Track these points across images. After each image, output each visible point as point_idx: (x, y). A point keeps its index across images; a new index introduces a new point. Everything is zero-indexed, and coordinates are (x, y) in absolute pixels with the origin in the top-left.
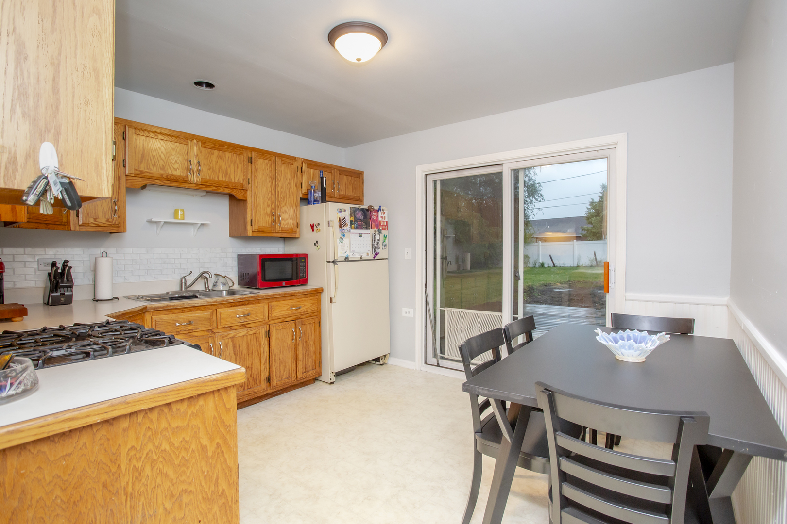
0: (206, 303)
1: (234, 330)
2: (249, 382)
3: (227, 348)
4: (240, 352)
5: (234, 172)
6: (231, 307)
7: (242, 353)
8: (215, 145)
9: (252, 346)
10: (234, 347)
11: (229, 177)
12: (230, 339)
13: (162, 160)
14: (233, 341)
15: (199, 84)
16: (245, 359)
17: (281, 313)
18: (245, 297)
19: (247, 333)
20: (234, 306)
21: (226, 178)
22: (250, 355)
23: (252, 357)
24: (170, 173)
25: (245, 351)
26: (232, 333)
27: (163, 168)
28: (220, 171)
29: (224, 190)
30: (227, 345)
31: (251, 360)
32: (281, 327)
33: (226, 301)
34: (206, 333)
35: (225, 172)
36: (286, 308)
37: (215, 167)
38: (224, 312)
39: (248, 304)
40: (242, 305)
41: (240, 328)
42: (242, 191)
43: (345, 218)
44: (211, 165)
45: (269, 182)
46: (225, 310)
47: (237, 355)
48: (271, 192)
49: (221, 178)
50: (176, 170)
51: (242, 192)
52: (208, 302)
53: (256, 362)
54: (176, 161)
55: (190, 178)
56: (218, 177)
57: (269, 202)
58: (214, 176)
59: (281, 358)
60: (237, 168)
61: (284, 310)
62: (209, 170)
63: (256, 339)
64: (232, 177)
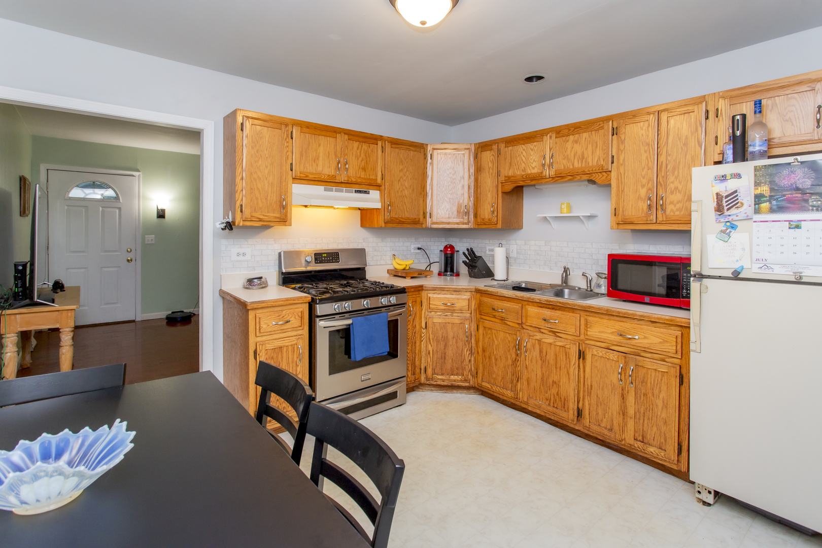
0: (514, 297)
1: (542, 333)
2: (556, 400)
3: (534, 349)
4: (547, 361)
5: (593, 153)
6: (541, 307)
7: (548, 362)
8: (570, 130)
9: (561, 360)
10: (541, 351)
11: (586, 162)
12: (537, 341)
13: (524, 162)
14: (540, 344)
15: (529, 79)
16: (552, 370)
17: (602, 334)
18: (552, 300)
19: (555, 342)
20: (543, 307)
21: (582, 163)
22: (558, 370)
23: (560, 373)
24: (529, 172)
25: (552, 362)
26: (539, 336)
27: (524, 170)
28: (576, 157)
29: (581, 178)
30: (534, 346)
31: (559, 375)
32: (601, 354)
33: (533, 300)
34: (517, 326)
35: (581, 157)
36: (610, 331)
37: (570, 155)
38: (532, 310)
39: (559, 310)
40: (553, 309)
41: (550, 333)
42: (604, 173)
43: (736, 191)
44: (566, 154)
45: (645, 151)
46: (533, 308)
47: (544, 362)
48: (648, 165)
49: (576, 165)
50: (533, 168)
51: (603, 176)
52: (516, 296)
53: (564, 381)
54: (534, 160)
55: (547, 173)
56: (573, 165)
57: (644, 181)
58: (568, 165)
59: (600, 396)
60: (596, 147)
61: (607, 333)
62: (564, 159)
63: (566, 355)
64: (590, 160)
